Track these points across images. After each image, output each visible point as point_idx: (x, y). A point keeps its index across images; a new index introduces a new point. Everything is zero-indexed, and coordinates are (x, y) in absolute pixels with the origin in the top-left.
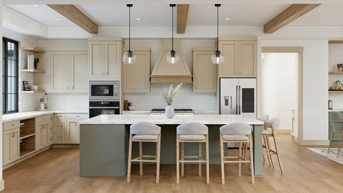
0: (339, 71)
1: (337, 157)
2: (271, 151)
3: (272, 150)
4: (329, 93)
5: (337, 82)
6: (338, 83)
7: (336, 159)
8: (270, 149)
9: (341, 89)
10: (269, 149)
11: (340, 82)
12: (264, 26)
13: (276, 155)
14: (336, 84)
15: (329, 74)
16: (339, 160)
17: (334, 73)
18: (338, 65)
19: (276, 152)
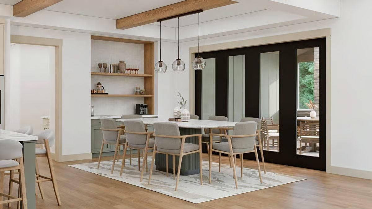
0: (100, 72)
1: (112, 173)
2: (40, 176)
3: (41, 174)
4: (92, 97)
5: (98, 84)
6: (99, 86)
7: (111, 175)
8: (38, 173)
9: (103, 93)
10: (36, 175)
11: (101, 84)
12: (14, 5)
13: (51, 181)
14: (97, 87)
15: (91, 75)
16: (114, 177)
17: (96, 74)
18: (99, 64)
19: (51, 178)
